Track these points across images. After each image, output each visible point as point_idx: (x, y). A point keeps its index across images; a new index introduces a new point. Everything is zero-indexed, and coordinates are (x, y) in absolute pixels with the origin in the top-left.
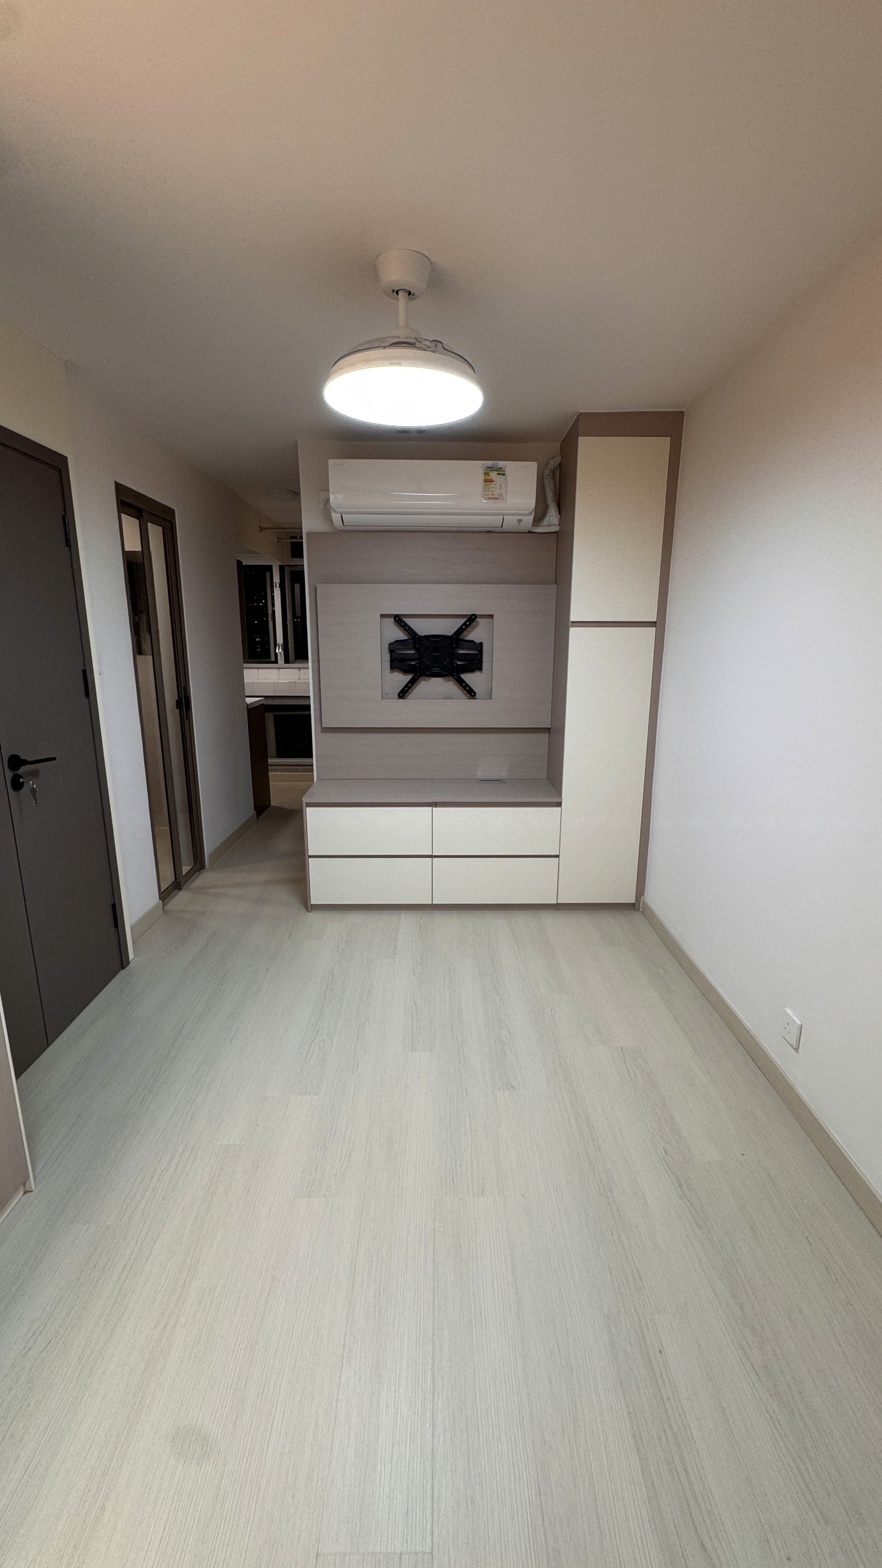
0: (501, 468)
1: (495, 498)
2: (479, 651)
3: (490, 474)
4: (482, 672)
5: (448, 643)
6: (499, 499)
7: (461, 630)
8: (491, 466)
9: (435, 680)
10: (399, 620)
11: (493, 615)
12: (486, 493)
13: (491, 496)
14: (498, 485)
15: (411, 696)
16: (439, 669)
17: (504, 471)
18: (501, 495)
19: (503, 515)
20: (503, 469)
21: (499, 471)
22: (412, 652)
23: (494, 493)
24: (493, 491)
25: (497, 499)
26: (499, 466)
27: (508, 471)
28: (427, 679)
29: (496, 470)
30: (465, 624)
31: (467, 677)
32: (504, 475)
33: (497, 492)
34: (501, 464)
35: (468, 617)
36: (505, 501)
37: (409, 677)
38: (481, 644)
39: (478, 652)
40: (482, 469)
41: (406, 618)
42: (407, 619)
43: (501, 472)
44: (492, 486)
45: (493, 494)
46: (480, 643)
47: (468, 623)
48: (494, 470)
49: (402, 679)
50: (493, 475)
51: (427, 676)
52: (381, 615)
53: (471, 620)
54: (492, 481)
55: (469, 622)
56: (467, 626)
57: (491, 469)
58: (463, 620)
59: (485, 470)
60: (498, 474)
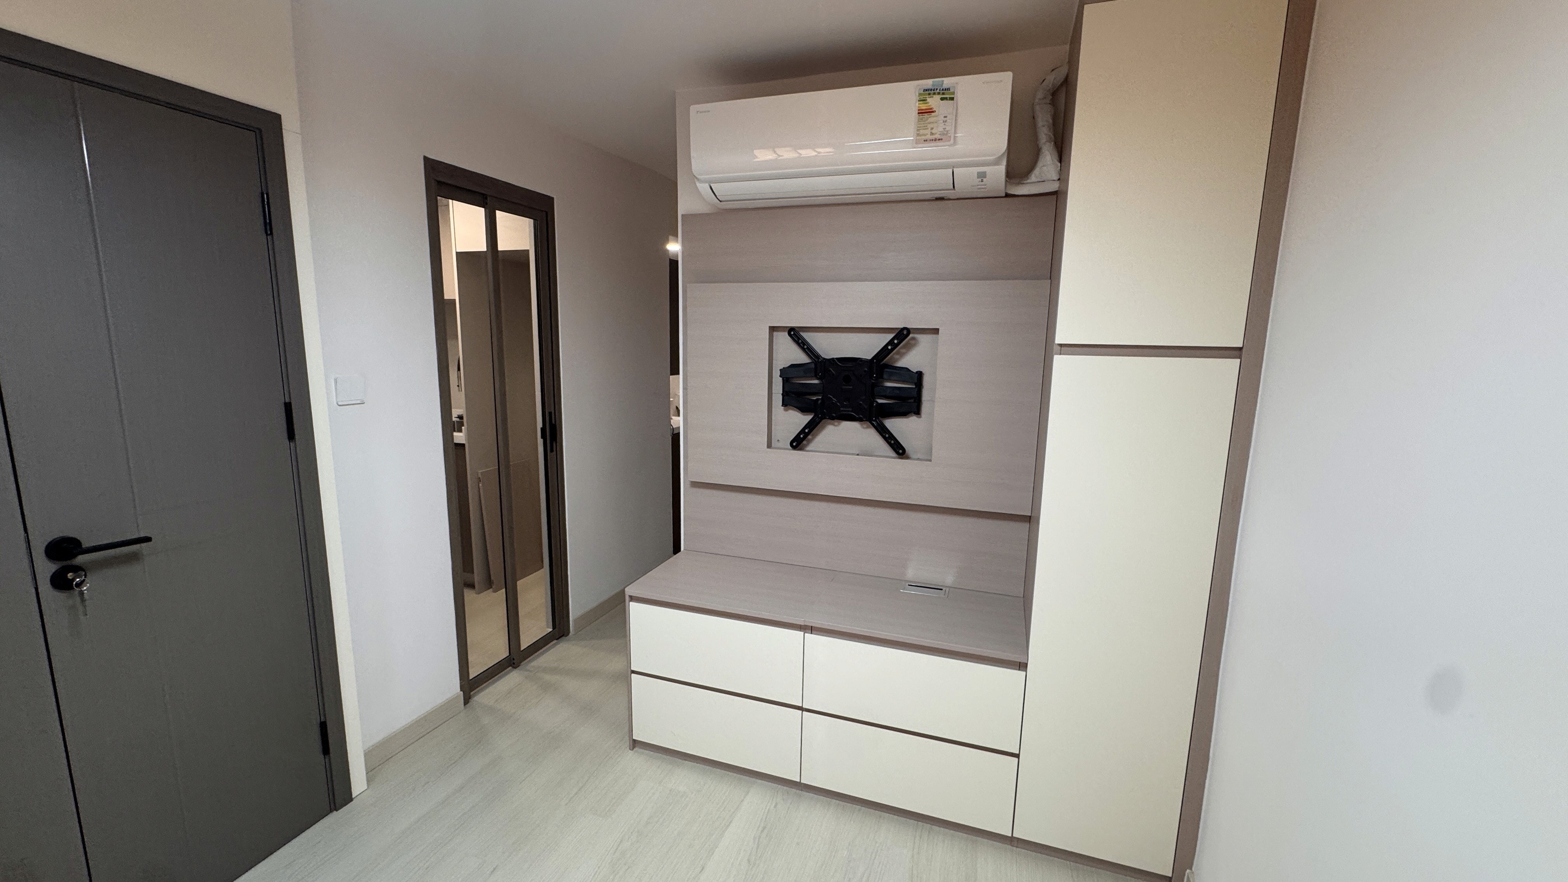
0: (948, 89)
1: (935, 140)
2: (916, 384)
3: (929, 100)
4: (920, 417)
5: (865, 371)
6: (942, 139)
7: (884, 352)
8: (930, 87)
9: (846, 425)
10: (795, 334)
11: (938, 329)
12: (922, 132)
13: (929, 137)
14: (942, 118)
15: (811, 447)
16: (851, 409)
17: (953, 93)
18: (945, 133)
19: (953, 166)
20: (952, 90)
21: (943, 94)
22: (816, 382)
23: (933, 131)
24: (932, 129)
25: (939, 140)
26: (945, 86)
27: (959, 95)
28: (836, 422)
29: (939, 93)
30: (891, 342)
31: (894, 424)
32: (952, 99)
33: (938, 129)
34: (947, 82)
35: (897, 332)
36: (952, 141)
37: (807, 418)
38: (920, 375)
39: (914, 387)
40: (916, 95)
41: (804, 331)
42: (805, 333)
43: (947, 95)
44: (931, 120)
45: (932, 134)
46: (917, 372)
47: (896, 341)
48: (934, 94)
49: (798, 420)
50: (934, 102)
51: (833, 418)
52: (770, 327)
53: (902, 336)
54: (930, 111)
55: (897, 339)
56: (895, 346)
57: (930, 92)
58: (890, 336)
59: (920, 94)
60: (942, 99)
